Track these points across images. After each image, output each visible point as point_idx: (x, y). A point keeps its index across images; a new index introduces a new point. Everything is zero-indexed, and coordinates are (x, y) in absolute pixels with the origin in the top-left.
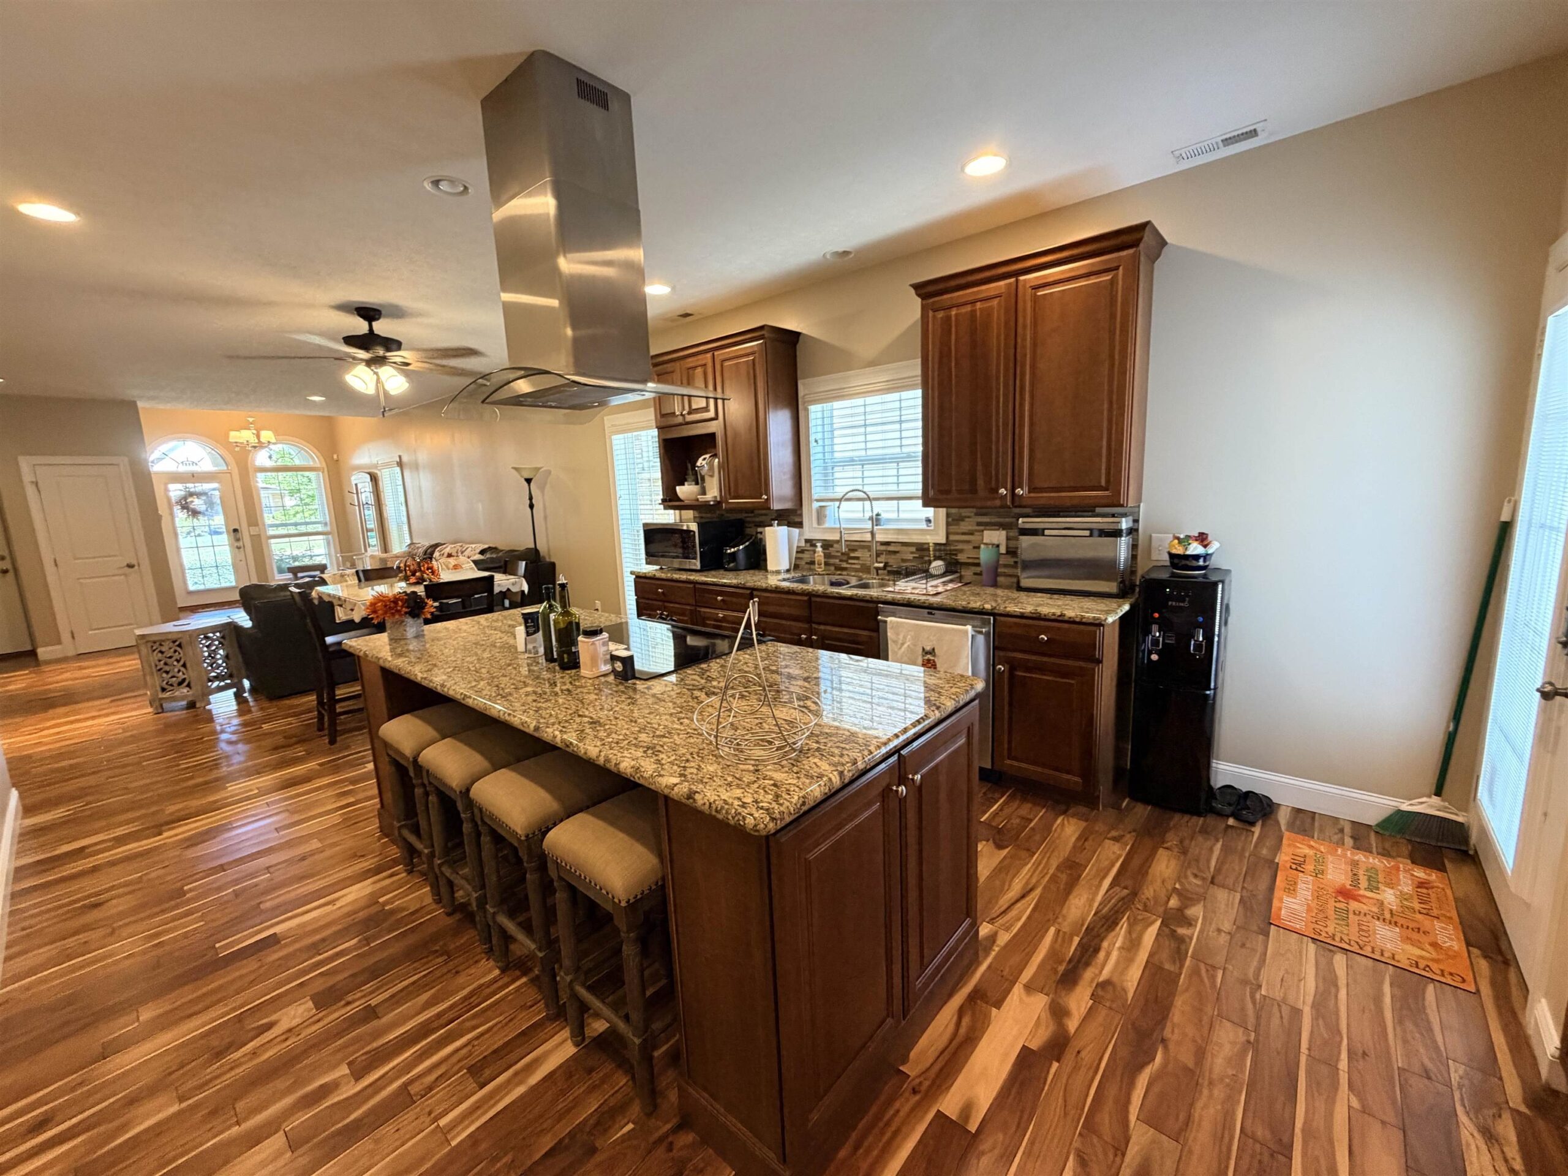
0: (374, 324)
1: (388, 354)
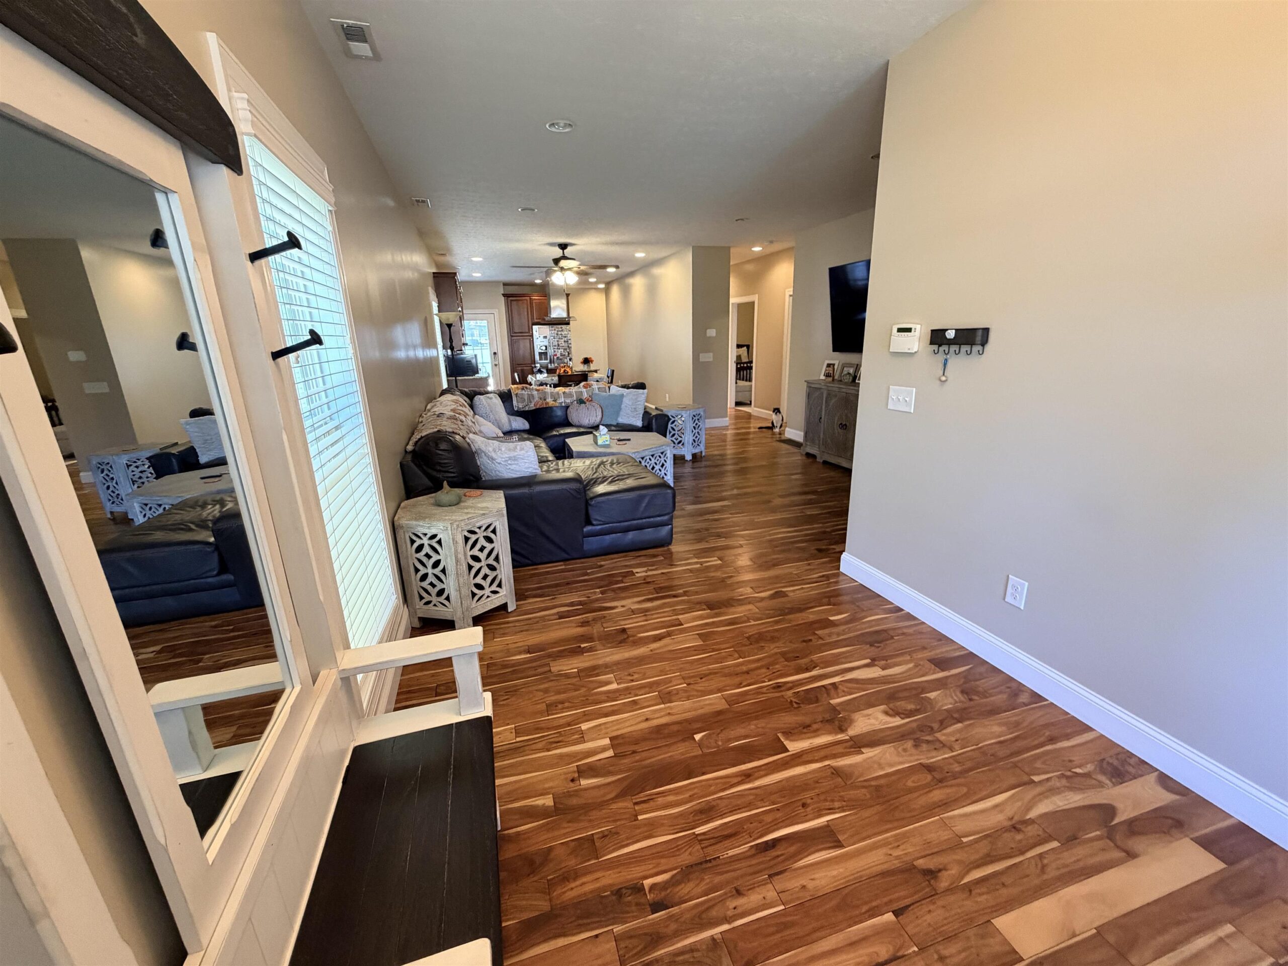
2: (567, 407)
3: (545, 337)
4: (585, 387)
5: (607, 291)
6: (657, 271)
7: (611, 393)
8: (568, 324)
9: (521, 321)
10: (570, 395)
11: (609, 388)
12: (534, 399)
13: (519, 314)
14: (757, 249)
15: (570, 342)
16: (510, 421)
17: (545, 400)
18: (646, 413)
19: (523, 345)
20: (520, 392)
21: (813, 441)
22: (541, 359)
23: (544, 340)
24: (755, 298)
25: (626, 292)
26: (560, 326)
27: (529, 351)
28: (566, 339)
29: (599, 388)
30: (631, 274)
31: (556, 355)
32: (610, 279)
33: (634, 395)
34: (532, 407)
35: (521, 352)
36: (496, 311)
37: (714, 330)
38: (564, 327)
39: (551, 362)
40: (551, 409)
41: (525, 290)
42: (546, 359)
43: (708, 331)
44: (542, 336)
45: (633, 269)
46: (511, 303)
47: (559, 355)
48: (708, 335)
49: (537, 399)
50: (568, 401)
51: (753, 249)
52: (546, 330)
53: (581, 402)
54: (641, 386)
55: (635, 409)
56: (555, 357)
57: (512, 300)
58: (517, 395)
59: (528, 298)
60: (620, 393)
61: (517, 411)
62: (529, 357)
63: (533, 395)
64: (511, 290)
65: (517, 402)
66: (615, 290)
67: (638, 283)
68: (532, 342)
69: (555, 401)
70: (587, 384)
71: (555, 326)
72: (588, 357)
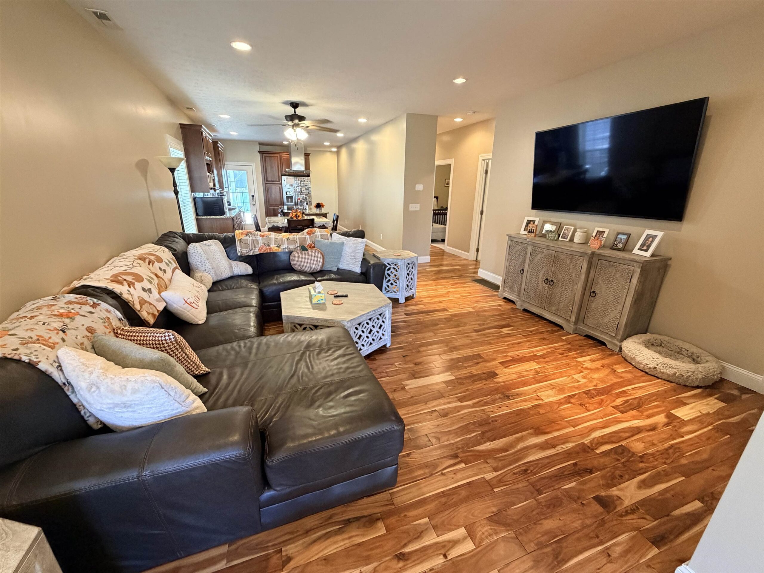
0: (296, 109)
1: (300, 123)
2: (290, 253)
3: (292, 185)
4: (308, 233)
5: (338, 153)
6: (375, 138)
7: (333, 241)
8: (309, 176)
9: (273, 173)
10: (294, 241)
11: (331, 235)
12: (258, 244)
13: (272, 167)
14: (458, 120)
15: (310, 190)
16: (231, 267)
17: (269, 245)
18: (365, 261)
19: (275, 191)
20: (244, 237)
21: (511, 288)
22: (288, 201)
23: (291, 187)
24: (451, 161)
25: (351, 154)
26: (302, 178)
27: (279, 195)
28: (307, 187)
29: (321, 235)
30: (355, 140)
31: (299, 199)
32: (339, 144)
33: (354, 244)
34: (257, 252)
35: (273, 196)
36: (253, 164)
37: (422, 185)
38: (306, 178)
39: (295, 205)
40: (275, 254)
41: (277, 149)
42: (292, 201)
43: (417, 186)
44: (289, 185)
45: (355, 135)
46: (265, 159)
47: (301, 199)
48: (416, 189)
49: (261, 244)
50: (292, 247)
51: (455, 120)
52: (292, 180)
53: (303, 249)
54: (360, 234)
55: (354, 256)
56: (299, 201)
57: (265, 156)
58: (240, 241)
59: (278, 155)
60: (340, 241)
61: (241, 256)
62: (279, 199)
63: (257, 240)
64: (265, 148)
65: (241, 247)
66: (344, 152)
67: (360, 147)
68: (281, 189)
69: (279, 246)
70: (311, 231)
71: (299, 177)
72: (320, 202)
